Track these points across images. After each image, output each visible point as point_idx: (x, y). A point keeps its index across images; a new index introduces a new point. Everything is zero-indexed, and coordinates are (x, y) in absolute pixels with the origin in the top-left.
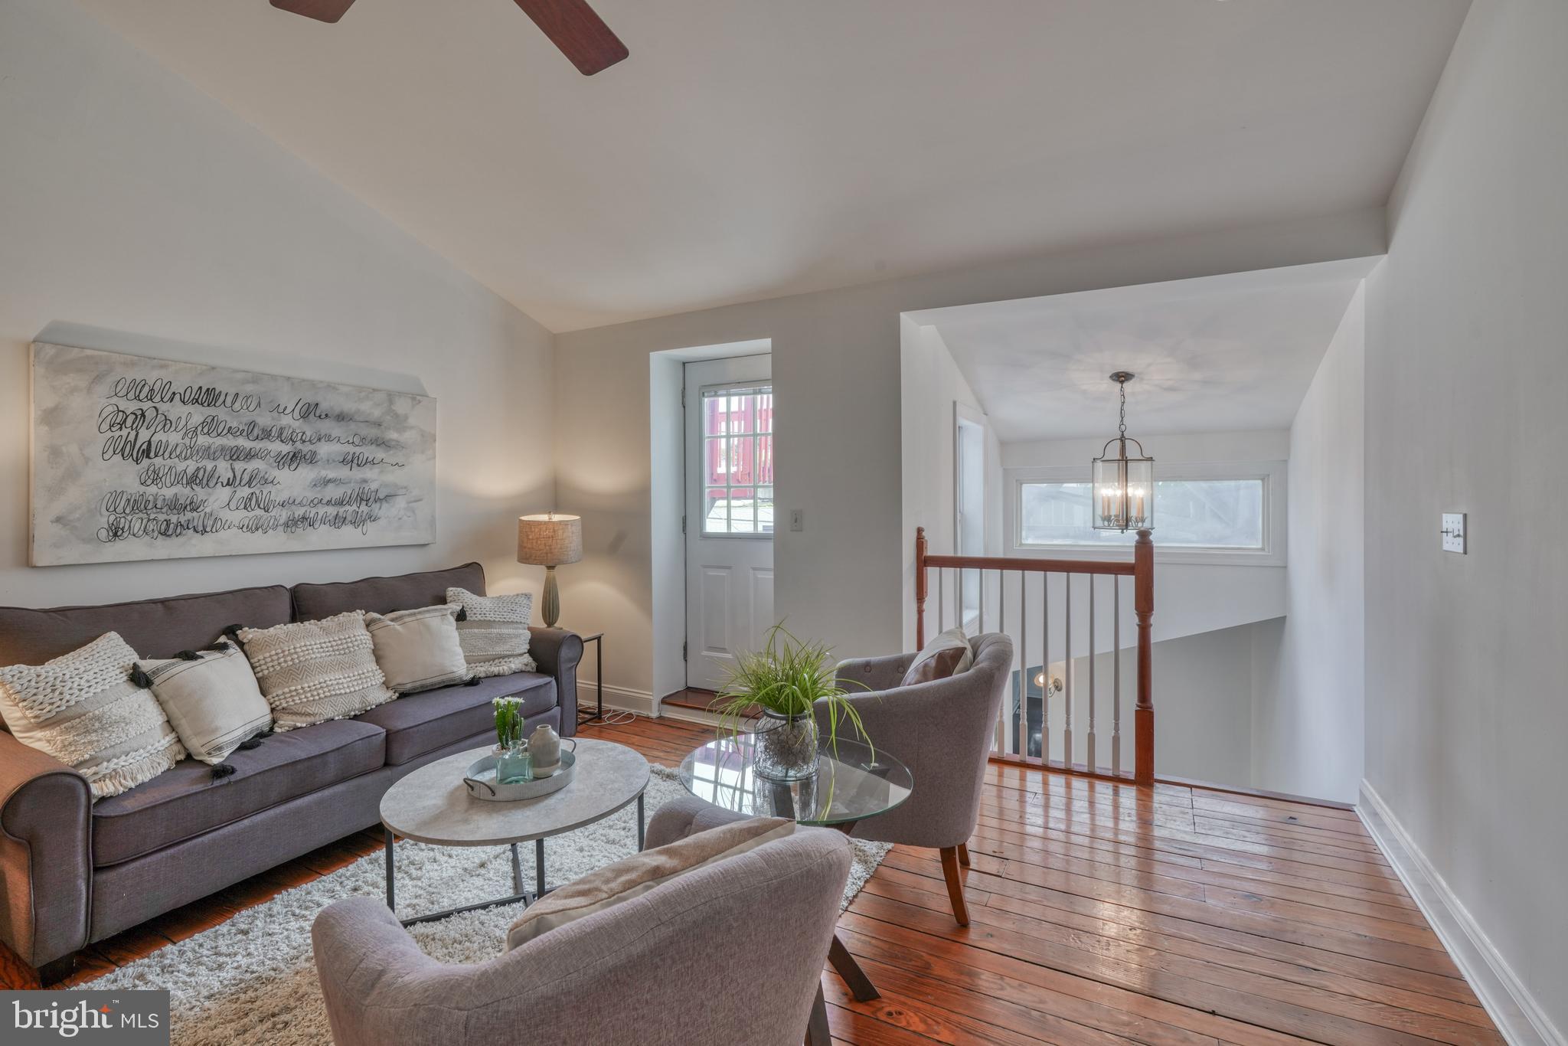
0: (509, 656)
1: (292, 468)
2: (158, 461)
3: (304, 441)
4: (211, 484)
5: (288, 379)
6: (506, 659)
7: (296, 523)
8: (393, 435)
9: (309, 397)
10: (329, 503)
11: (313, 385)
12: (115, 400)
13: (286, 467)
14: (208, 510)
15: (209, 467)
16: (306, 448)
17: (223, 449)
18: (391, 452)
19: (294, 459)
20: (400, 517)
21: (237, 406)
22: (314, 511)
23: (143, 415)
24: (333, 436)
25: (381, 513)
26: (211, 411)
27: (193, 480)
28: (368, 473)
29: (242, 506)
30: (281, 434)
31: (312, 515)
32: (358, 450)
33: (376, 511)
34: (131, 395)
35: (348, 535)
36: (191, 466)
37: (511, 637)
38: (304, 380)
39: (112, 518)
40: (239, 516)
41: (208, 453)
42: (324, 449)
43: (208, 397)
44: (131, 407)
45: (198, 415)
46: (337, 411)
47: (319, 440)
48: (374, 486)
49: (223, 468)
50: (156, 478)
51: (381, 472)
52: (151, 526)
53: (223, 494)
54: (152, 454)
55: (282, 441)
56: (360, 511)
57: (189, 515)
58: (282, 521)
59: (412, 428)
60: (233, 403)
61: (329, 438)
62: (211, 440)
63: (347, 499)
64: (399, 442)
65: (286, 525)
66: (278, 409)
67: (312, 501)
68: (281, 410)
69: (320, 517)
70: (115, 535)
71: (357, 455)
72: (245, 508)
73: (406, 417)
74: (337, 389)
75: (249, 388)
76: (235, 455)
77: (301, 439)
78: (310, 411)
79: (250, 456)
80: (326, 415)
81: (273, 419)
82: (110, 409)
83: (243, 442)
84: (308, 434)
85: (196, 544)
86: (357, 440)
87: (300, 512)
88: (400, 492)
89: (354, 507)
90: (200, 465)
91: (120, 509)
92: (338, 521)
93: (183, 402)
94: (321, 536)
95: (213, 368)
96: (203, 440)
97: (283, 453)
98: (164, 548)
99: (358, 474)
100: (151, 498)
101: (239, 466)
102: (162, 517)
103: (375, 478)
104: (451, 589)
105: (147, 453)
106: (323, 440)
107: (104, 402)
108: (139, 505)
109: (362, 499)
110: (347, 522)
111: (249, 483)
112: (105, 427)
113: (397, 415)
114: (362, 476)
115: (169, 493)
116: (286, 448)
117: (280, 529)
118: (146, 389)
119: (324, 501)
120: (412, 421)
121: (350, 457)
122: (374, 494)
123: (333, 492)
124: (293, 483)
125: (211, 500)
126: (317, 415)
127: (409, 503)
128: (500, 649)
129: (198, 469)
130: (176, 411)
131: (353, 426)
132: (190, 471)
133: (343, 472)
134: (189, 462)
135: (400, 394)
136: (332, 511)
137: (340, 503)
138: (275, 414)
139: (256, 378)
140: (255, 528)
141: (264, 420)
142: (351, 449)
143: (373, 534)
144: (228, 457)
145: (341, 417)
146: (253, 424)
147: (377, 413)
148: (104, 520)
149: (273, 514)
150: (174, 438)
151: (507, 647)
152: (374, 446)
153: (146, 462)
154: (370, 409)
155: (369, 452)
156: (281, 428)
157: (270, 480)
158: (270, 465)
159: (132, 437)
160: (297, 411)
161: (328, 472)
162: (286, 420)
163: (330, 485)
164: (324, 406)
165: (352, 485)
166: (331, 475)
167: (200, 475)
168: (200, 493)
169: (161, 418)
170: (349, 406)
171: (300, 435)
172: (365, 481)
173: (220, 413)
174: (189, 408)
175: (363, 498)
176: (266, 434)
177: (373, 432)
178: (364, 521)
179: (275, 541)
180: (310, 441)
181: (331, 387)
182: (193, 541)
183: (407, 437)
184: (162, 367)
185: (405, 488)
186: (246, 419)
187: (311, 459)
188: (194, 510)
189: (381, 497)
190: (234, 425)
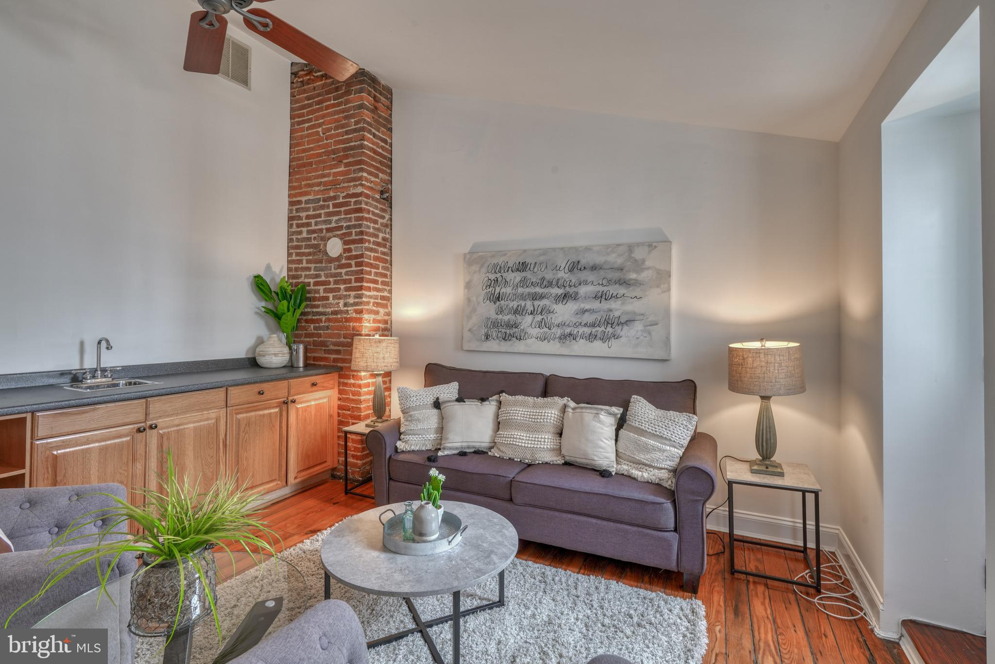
0: (650, 466)
1: (564, 303)
2: (502, 302)
3: (571, 286)
4: (524, 314)
5: (562, 249)
6: (647, 468)
7: (566, 337)
8: (633, 276)
9: (574, 259)
10: (585, 325)
11: (576, 249)
12: (487, 275)
13: (561, 302)
14: (522, 328)
15: (523, 305)
16: (572, 290)
17: (529, 294)
18: (631, 289)
19: (565, 297)
20: (637, 337)
21: (536, 270)
22: (576, 330)
23: (497, 280)
24: (589, 281)
25: (622, 333)
26: (524, 274)
27: (516, 312)
28: (613, 305)
29: (538, 326)
30: (558, 283)
31: (575, 333)
32: (605, 289)
33: (619, 331)
34: (493, 272)
35: (598, 348)
36: (514, 304)
37: (655, 449)
38: (571, 248)
39: (486, 330)
40: (535, 332)
41: (523, 297)
42: (583, 290)
43: (523, 267)
44: (493, 277)
45: (517, 277)
46: (591, 264)
47: (580, 284)
48: (617, 314)
49: (529, 305)
50: (500, 311)
51: (623, 304)
52: (500, 335)
53: (529, 319)
54: (500, 300)
55: (558, 287)
56: (607, 332)
57: (514, 330)
58: (558, 336)
59: (648, 268)
60: (534, 269)
61: (586, 283)
62: (524, 290)
63: (598, 323)
64: (637, 280)
65: (560, 338)
66: (557, 269)
67: (575, 324)
68: (558, 268)
69: (580, 334)
70: (487, 338)
71: (605, 292)
72: (539, 327)
73: (644, 261)
74: (591, 250)
75: (542, 258)
76: (535, 297)
77: (569, 285)
78: (574, 267)
79: (542, 297)
80: (585, 268)
81: (554, 274)
82: (486, 279)
83: (538, 290)
84: (573, 281)
85: (520, 346)
86: (605, 282)
87: (568, 330)
88: (638, 318)
89: (603, 328)
90: (519, 304)
91: (489, 326)
92: (591, 337)
93: (512, 271)
94: (581, 346)
95: (525, 251)
96: (520, 290)
97: (559, 295)
98: (505, 346)
99: (605, 305)
100: (500, 321)
101: (536, 303)
102: (503, 330)
103: (617, 308)
104: (633, 396)
105: (498, 299)
106: (582, 284)
107: (484, 275)
108: (496, 324)
109: (608, 323)
110: (597, 338)
111: (541, 313)
112: (484, 287)
113: (636, 261)
114: (608, 307)
115: (506, 318)
116: (560, 291)
117: (557, 340)
118: (499, 267)
119: (583, 324)
120: (648, 263)
121: (600, 294)
122: (617, 319)
123: (588, 318)
124: (564, 312)
125: (524, 322)
126: (579, 268)
127: (645, 326)
128: (641, 457)
129: (518, 306)
130: (510, 276)
131: (602, 272)
132: (515, 307)
133: (596, 305)
134: (515, 302)
135: (638, 245)
136: (587, 330)
137: (593, 325)
138: (555, 271)
139: (545, 252)
140: (543, 338)
141: (549, 276)
142: (601, 288)
143: (615, 348)
144: (531, 299)
145: (594, 268)
146: (543, 279)
147: (620, 261)
148: (483, 331)
149: (553, 331)
150: (508, 290)
151: (648, 456)
152: (617, 285)
153: (498, 303)
154: (615, 259)
155: (613, 290)
156: (558, 280)
157: (552, 311)
158: (552, 302)
159: (493, 292)
160: (567, 267)
161: (585, 305)
162: (561, 274)
163: (587, 314)
164: (583, 262)
165: (601, 313)
166: (587, 307)
167: (519, 310)
168: (519, 318)
169: (504, 280)
170: (599, 260)
171: (568, 283)
172: (611, 310)
173: (528, 274)
174: (515, 274)
175: (609, 322)
176: (550, 284)
177: (616, 275)
178: (609, 338)
179: (554, 347)
180: (574, 285)
181: (588, 249)
182: (516, 344)
183: (644, 276)
184: (505, 255)
185: (643, 315)
186: (540, 277)
187: (575, 297)
188: (516, 327)
189: (622, 322)
190: (534, 280)
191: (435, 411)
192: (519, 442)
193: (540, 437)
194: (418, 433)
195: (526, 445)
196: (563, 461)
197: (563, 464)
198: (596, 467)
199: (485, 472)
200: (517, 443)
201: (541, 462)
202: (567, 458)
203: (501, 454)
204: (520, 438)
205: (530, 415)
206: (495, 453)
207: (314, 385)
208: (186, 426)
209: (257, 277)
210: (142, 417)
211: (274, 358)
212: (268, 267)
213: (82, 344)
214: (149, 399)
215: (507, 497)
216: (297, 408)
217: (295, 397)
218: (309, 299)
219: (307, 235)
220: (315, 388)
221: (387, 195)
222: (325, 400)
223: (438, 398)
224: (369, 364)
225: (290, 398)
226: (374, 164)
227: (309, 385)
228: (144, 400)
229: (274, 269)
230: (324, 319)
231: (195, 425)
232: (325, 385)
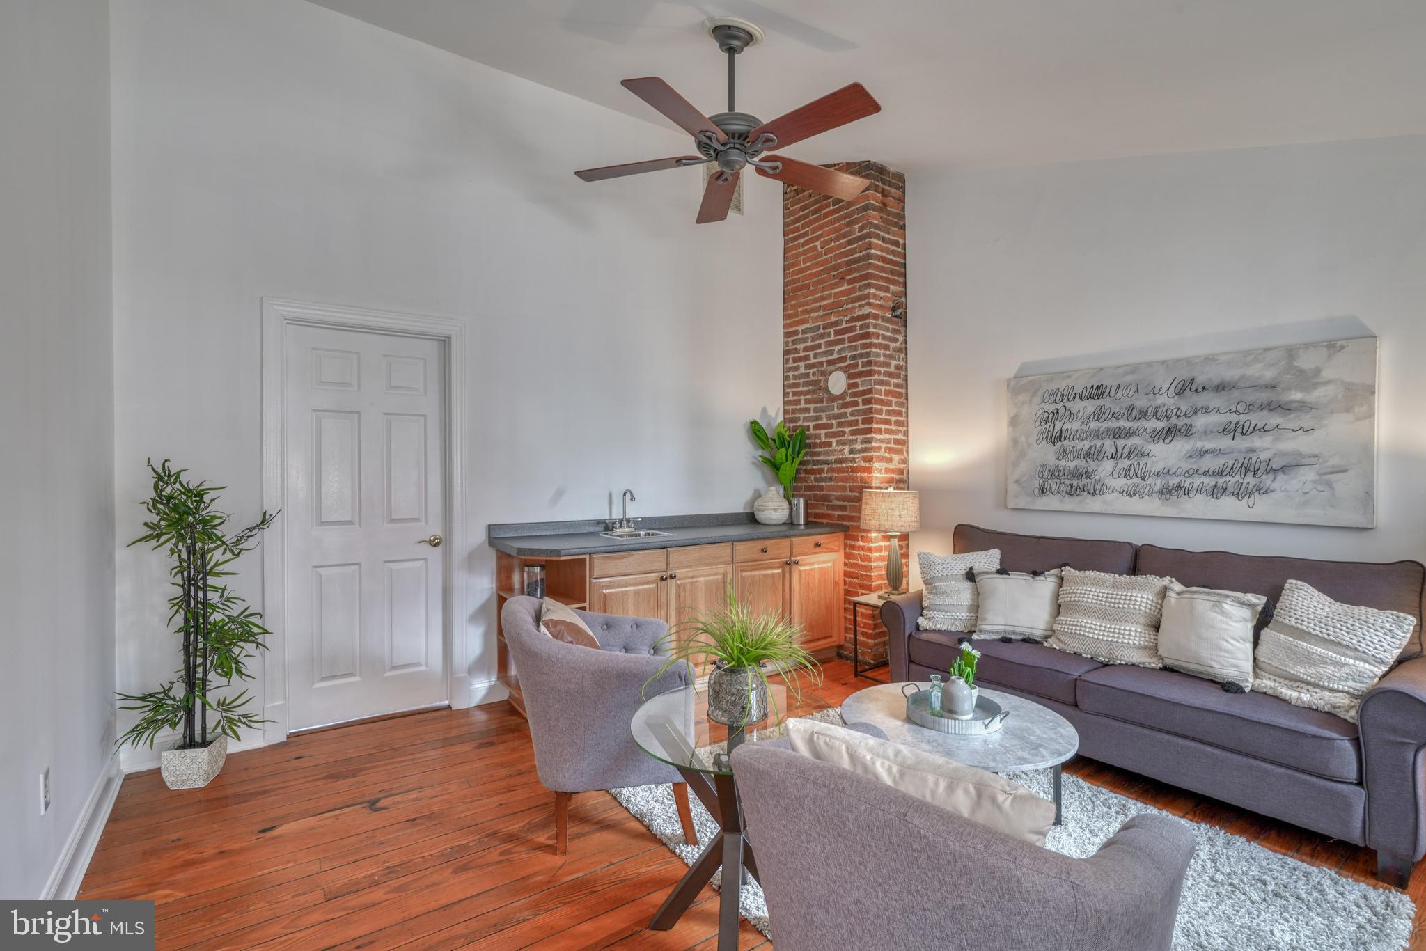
0: (1315, 685)
1: (1167, 441)
2: (1066, 443)
3: (1179, 416)
4: (1100, 458)
5: (1163, 362)
6: (1310, 687)
7: (1170, 491)
8: (1297, 396)
9: (1185, 375)
10: (1206, 473)
11: (1189, 361)
12: (1042, 406)
13: (1161, 440)
14: (1097, 477)
15: (1098, 446)
16: (1181, 422)
17: (1108, 430)
18: (1292, 416)
19: (1170, 433)
20: (1305, 491)
21: (1119, 395)
22: (1188, 481)
23: (1058, 412)
24: (1211, 407)
25: (1275, 485)
26: (1100, 402)
27: (1087, 455)
28: (1257, 441)
29: (1123, 475)
30: (1157, 412)
31: (1187, 485)
32: (1242, 418)
33: (1269, 482)
34: (1051, 401)
35: (1229, 506)
36: (1085, 445)
37: (1323, 661)
38: (1178, 360)
39: (1041, 481)
40: (1120, 483)
41: (1098, 435)
42: (1200, 422)
43: (1098, 392)
44: (1050, 408)
45: (1090, 406)
46: (1216, 381)
47: (1195, 413)
48: (1264, 456)
49: (1108, 446)
50: (1063, 454)
51: (1276, 440)
52: (1062, 488)
53: (1108, 465)
54: (1063, 439)
55: (1157, 418)
56: (1245, 483)
57: (1085, 481)
58: (1156, 489)
59: (1328, 382)
60: (1116, 393)
61: (1206, 410)
62: (1100, 425)
63: (1228, 469)
64: (1304, 402)
65: (1161, 492)
66: (1155, 391)
67: (1187, 471)
68: (1156, 391)
69: (1195, 486)
70: (1043, 492)
71: (1241, 423)
72: (1125, 476)
73: (1317, 371)
74: (1217, 360)
75: (1129, 379)
76: (1117, 434)
77: (1176, 414)
78: (1185, 387)
79: (1129, 434)
80: (1204, 388)
81: (1149, 400)
82: (1041, 411)
83: (1123, 424)
84: (1183, 409)
85: (1094, 504)
86: (1241, 408)
87: (1174, 481)
88: (1306, 461)
89: (1238, 478)
90: (1092, 444)
91: (1045, 476)
92: (1217, 492)
93: (1081, 399)
94: (1197, 505)
95: (1102, 369)
96: (1094, 425)
97: (1158, 429)
98: (1069, 504)
99: (1242, 443)
100: (1062, 469)
101: (1120, 443)
102: (1068, 482)
103: (1264, 446)
104: (1289, 581)
105: (1059, 438)
106: (1199, 413)
107: (1037, 407)
108: (1056, 473)
109: (1247, 470)
110: (1227, 493)
111: (1129, 456)
112: (1038, 423)
113: (1302, 372)
114: (1248, 445)
115: (1072, 465)
116: (1160, 425)
117: (1156, 495)
118: (1060, 394)
119: (1201, 472)
120: (1326, 374)
121: (1232, 427)
122: (1264, 464)
123: (1209, 463)
124: (1167, 455)
125: (1100, 470)
126: (1193, 389)
127: (1321, 474)
128: (1300, 671)
129: (1091, 447)
130: (1078, 406)
131: (1236, 394)
132: (1086, 449)
133: (1225, 442)
134: (1085, 442)
135: (1306, 346)
136: (1209, 481)
137: (1220, 473)
138: (1151, 396)
139: (1134, 369)
140: (1132, 493)
141: (1141, 403)
142: (1234, 418)
143: (1261, 507)
144: (1112, 437)
145: (1221, 387)
146: (1131, 408)
147: (1269, 374)
148: (1037, 482)
149: (1148, 482)
150: (1075, 425)
151: (1312, 670)
152: (1265, 412)
153: (1059, 444)
154: (1261, 371)
155: (1256, 419)
156: (1157, 407)
157: (1146, 452)
158: (1146, 440)
159: (1051, 429)
160: (1172, 389)
161: (1205, 443)
162: (1161, 400)
163: (1208, 456)
164: (1201, 379)
165: (1235, 455)
166: (1209, 445)
167: (1092, 452)
168: (1092, 464)
169: (1068, 412)
170: (1230, 374)
171: (1174, 412)
172: (1253, 450)
173: (1106, 402)
174: (1086, 403)
175: (1248, 468)
176: (1143, 414)
177: (1265, 396)
178: (1250, 494)
179: (1152, 505)
180: (1185, 415)
181: (1209, 359)
182: (1088, 501)
183: (1317, 395)
184: (1068, 377)
185: (1316, 456)
186: (1126, 405)
187: (1187, 432)
188: (1088, 477)
189: (1275, 467)
190: (1117, 410)
191: (968, 584)
192: (1089, 632)
193: (1123, 628)
194: (946, 609)
195: (1101, 637)
196: (1161, 665)
197: (1160, 669)
198: (1215, 677)
199: (1038, 665)
200: (1086, 634)
201: (1124, 663)
202: (1168, 662)
203: (1062, 646)
204: (1091, 628)
205: (1107, 598)
206: (1053, 643)
207: (817, 545)
208: (698, 579)
209: (754, 423)
210: (664, 567)
211: (773, 513)
212: (764, 411)
213: (610, 495)
214: (669, 549)
215: (1071, 700)
216: (800, 571)
217: (798, 558)
218: (808, 446)
219: (805, 370)
220: (818, 549)
221: (900, 310)
222: (830, 564)
223: (971, 568)
224: (882, 523)
225: (793, 559)
226: (884, 275)
227: (812, 545)
228: (665, 550)
229: (769, 413)
230: (826, 468)
231: (707, 578)
232: (830, 546)
